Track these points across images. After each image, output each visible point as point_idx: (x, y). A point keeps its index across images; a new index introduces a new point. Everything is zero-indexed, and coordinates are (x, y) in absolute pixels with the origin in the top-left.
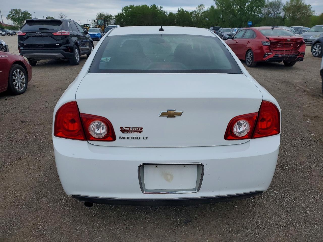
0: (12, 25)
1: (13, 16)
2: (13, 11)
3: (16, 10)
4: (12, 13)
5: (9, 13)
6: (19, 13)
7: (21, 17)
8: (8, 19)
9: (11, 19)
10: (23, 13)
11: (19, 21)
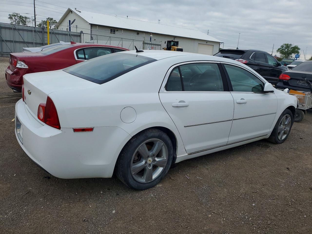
0: (279, 57)
1: (283, 49)
2: (284, 45)
3: (288, 44)
4: (282, 47)
5: (280, 47)
6: (289, 47)
7: (289, 51)
8: (277, 52)
9: (280, 52)
10: (293, 47)
11: (287, 54)
